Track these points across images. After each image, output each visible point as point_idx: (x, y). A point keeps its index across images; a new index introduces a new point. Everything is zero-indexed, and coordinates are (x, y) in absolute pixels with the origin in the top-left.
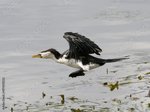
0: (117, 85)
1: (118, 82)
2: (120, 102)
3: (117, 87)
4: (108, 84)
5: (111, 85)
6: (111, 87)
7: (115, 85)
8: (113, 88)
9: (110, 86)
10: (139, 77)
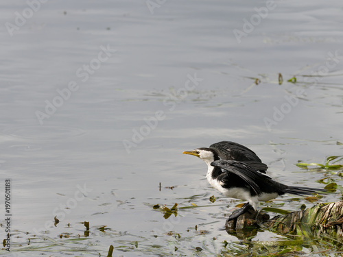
0: (174, 210)
1: (176, 205)
2: (179, 237)
3: (175, 213)
4: (161, 207)
5: (166, 209)
6: (165, 212)
7: (172, 210)
8: (168, 213)
9: (164, 210)
10: (211, 198)
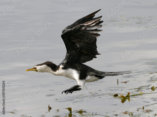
0: (128, 97)
1: (129, 93)
2: (132, 115)
3: (128, 99)
4: (119, 95)
5: (122, 97)
6: (122, 98)
7: (126, 97)
8: (124, 99)
9: (121, 97)
10: (152, 88)
